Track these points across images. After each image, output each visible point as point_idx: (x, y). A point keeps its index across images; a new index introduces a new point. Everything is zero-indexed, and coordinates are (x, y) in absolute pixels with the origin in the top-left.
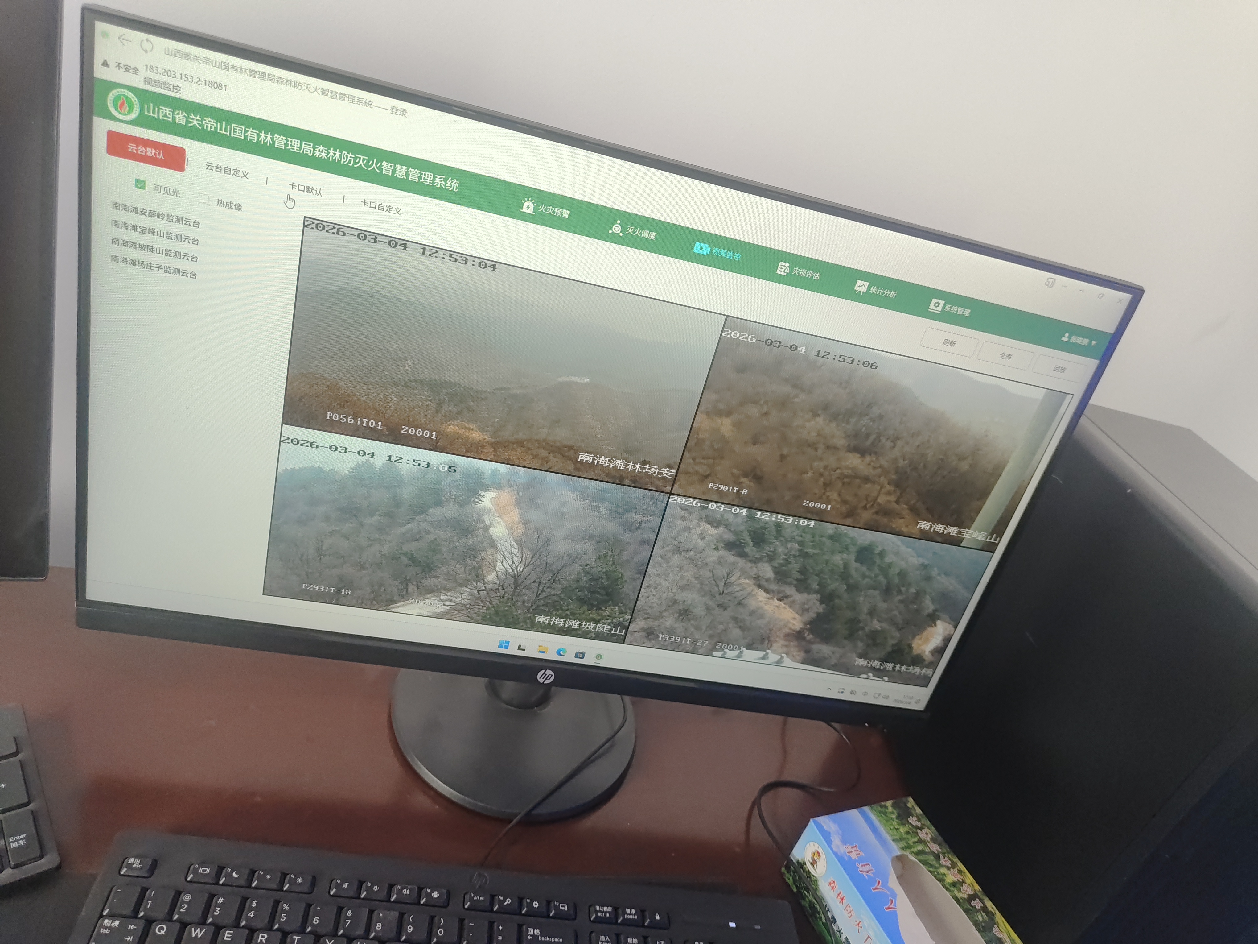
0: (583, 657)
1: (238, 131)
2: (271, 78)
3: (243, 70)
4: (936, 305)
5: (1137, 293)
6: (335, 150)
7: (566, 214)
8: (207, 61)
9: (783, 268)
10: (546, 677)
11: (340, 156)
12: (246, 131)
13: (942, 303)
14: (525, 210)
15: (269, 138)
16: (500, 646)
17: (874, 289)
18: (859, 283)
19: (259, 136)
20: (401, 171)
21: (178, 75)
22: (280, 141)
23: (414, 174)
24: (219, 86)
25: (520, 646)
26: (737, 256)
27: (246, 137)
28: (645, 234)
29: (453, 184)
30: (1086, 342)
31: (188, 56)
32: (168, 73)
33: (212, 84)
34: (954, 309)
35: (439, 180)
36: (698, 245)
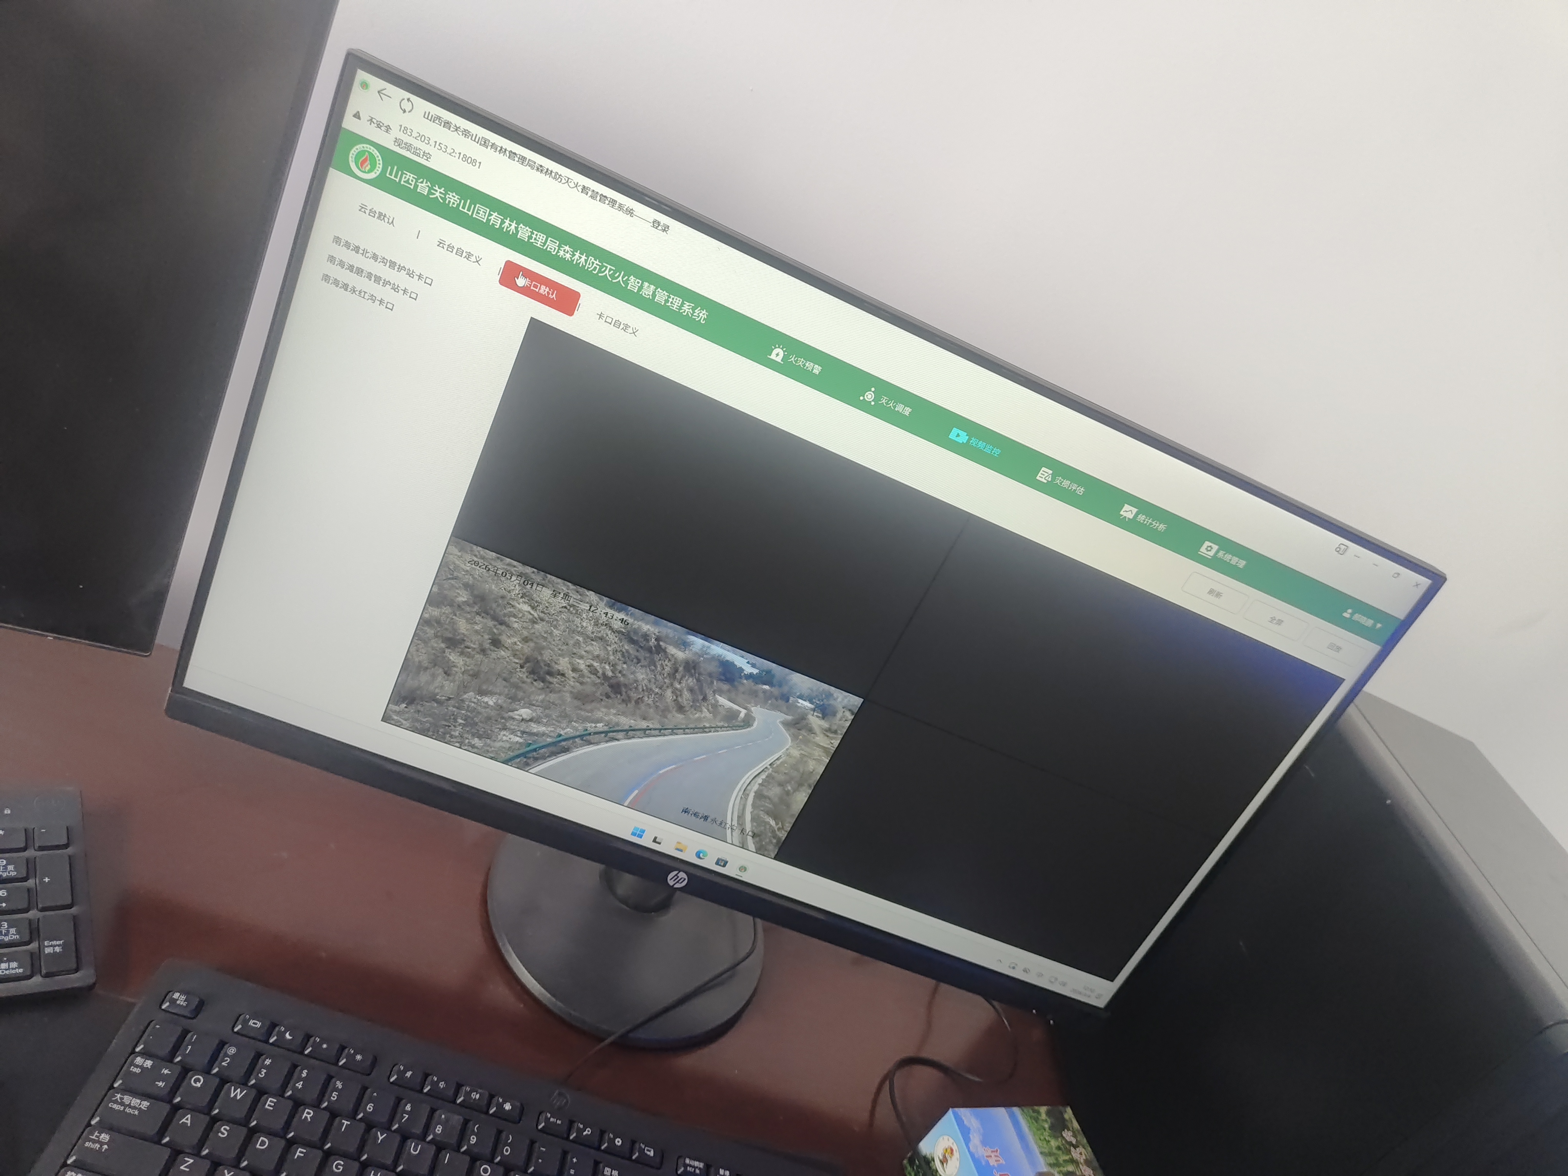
0: (724, 866)
1: (481, 213)
2: (531, 164)
3: (502, 150)
4: (1208, 549)
5: (1437, 580)
6: (581, 253)
7: (817, 369)
8: (466, 133)
9: (1044, 475)
10: (677, 880)
11: (586, 261)
12: (490, 215)
13: (1215, 547)
14: (773, 356)
15: (513, 227)
16: (633, 834)
17: (1141, 518)
18: (1127, 507)
19: (503, 222)
20: (648, 290)
21: (432, 142)
22: (524, 232)
23: (661, 296)
24: (473, 162)
25: (656, 838)
26: (997, 452)
27: (488, 220)
28: (900, 408)
29: (702, 315)
30: (1369, 623)
31: (447, 124)
32: (421, 137)
33: (465, 158)
34: (1228, 557)
35: (687, 308)
36: (955, 431)
